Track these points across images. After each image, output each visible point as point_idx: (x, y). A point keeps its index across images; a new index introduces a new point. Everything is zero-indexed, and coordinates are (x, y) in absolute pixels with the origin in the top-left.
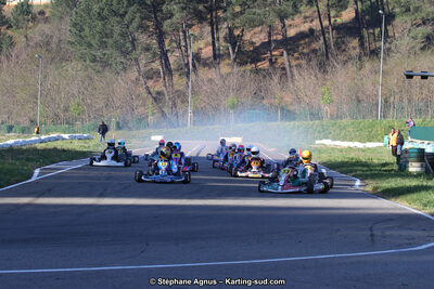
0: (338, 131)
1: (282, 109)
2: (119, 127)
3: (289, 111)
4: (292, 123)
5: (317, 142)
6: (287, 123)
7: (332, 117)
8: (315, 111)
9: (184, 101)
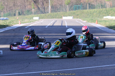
0: (113, 12)
1: (89, 4)
2: (19, 14)
3: (92, 5)
4: (93, 10)
5: (105, 17)
6: (91, 10)
7: (111, 7)
8: (103, 4)
9: (47, 2)
